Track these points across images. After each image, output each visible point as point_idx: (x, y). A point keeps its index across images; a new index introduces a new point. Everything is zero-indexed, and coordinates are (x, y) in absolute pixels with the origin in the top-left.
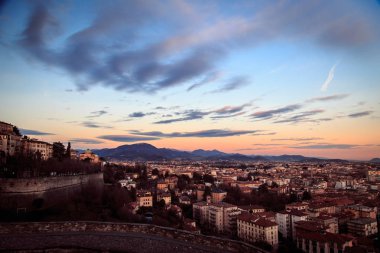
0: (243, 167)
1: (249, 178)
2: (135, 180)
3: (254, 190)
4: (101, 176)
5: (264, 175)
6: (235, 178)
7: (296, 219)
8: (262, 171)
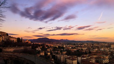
0: (74, 44)
1: (75, 48)
2: (41, 48)
3: (75, 51)
4: (31, 47)
5: (80, 47)
6: (71, 48)
7: (83, 58)
8: (79, 45)
